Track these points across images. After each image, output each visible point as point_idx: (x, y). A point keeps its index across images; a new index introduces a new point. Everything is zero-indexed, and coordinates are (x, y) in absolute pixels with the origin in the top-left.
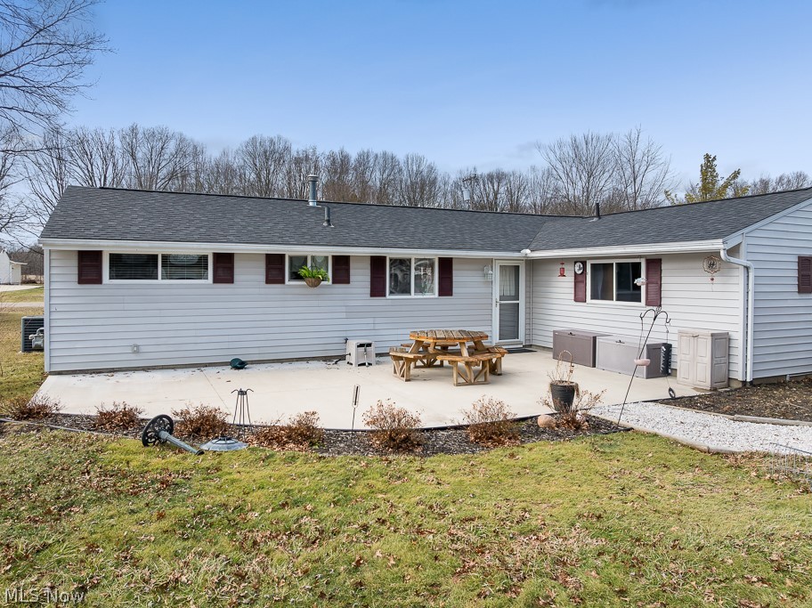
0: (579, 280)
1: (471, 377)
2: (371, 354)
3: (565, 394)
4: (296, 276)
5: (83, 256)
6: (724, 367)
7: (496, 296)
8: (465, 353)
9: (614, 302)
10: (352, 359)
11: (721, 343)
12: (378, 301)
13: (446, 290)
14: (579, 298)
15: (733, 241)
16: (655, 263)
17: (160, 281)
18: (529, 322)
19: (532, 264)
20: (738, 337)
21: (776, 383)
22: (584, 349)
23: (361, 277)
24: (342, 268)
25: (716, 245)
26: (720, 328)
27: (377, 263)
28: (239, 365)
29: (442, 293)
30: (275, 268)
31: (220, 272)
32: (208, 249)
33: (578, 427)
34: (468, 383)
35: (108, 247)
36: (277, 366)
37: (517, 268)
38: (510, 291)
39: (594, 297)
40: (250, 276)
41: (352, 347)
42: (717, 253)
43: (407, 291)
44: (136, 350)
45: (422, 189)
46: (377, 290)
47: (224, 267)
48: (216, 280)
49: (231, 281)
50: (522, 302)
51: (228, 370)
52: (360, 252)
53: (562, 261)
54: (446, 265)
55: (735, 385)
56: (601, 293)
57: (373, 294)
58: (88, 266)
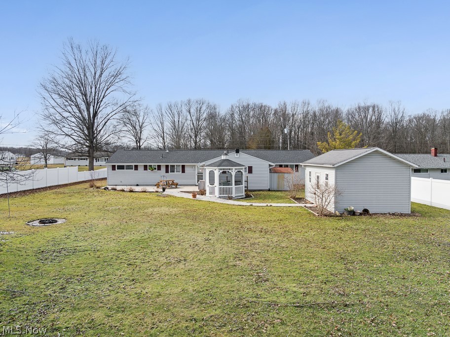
4: (150, 169)
5: (113, 166)
7: (197, 173)
12: (167, 174)
17: (125, 170)
23: (163, 169)
24: (159, 167)
27: (167, 167)
28: (137, 185)
29: (182, 172)
30: (145, 168)
32: (133, 164)
35: (117, 164)
38: (200, 172)
40: (141, 169)
43: (174, 172)
44: (121, 182)
46: (167, 171)
47: (136, 167)
48: (135, 170)
49: (137, 170)
50: (203, 174)
52: (163, 164)
54: (183, 167)
57: (166, 172)
58: (114, 168)
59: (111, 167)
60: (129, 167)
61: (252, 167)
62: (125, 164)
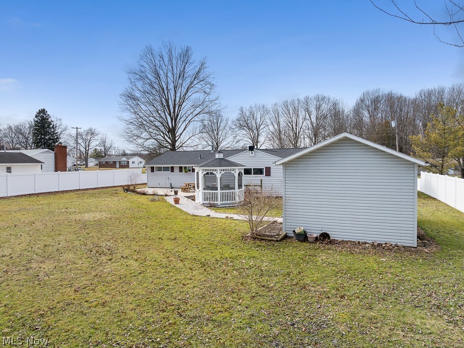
17: (163, 171)
30: (181, 169)
32: (170, 166)
35: (155, 166)
40: (177, 170)
44: (159, 184)
47: (172, 169)
49: (173, 172)
59: (150, 168)
60: (166, 169)
61: (270, 168)
62: (162, 166)
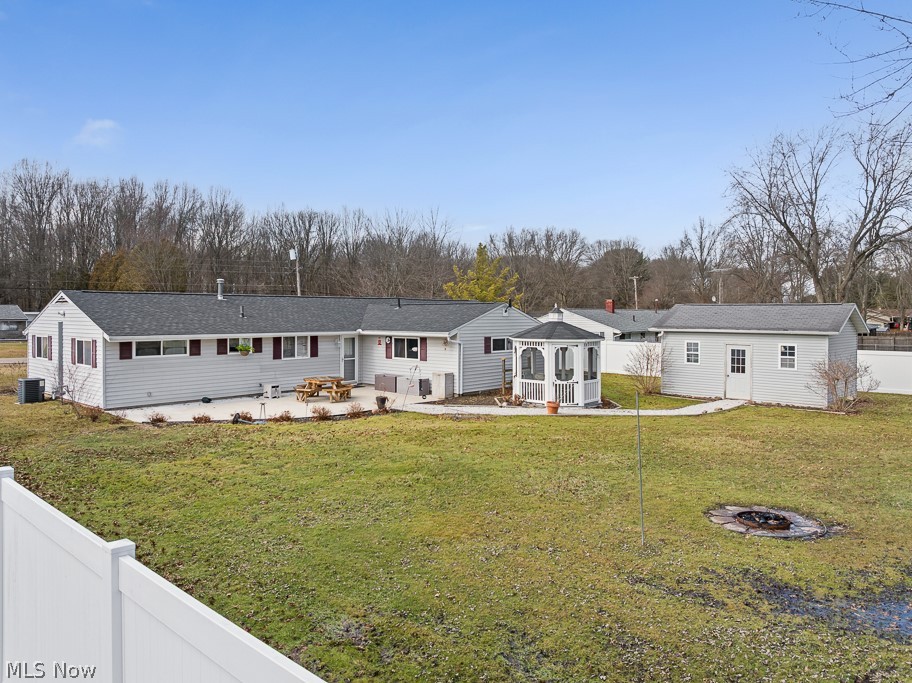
0: (388, 346)
1: (338, 399)
2: (279, 392)
3: (382, 401)
4: (233, 349)
5: (122, 345)
6: (451, 388)
7: (342, 356)
8: (335, 387)
9: (406, 359)
10: (269, 395)
11: (449, 377)
12: (277, 361)
13: (314, 353)
14: (388, 356)
15: (453, 333)
16: (424, 340)
17: (162, 355)
18: (360, 371)
19: (362, 337)
20: (456, 375)
21: (475, 394)
22: (390, 383)
23: (268, 349)
24: (258, 344)
25: (445, 335)
26: (449, 371)
27: (277, 341)
28: (207, 401)
29: (312, 356)
31: (194, 349)
32: (188, 338)
33: (387, 412)
34: (337, 402)
35: (134, 339)
36: (224, 400)
37: (354, 339)
38: (350, 353)
39: (396, 356)
40: (209, 351)
41: (268, 388)
42: (446, 339)
43: (293, 355)
44: (150, 395)
45: (227, 223)
46: (277, 355)
47: (196, 347)
48: (191, 354)
49: (199, 354)
50: (356, 358)
51: (201, 403)
52: (267, 336)
53: (380, 336)
54: (314, 340)
55: (456, 396)
56: (399, 354)
57: (274, 358)
58: (125, 350)
59: (118, 348)
60: (175, 348)
62: (161, 338)
